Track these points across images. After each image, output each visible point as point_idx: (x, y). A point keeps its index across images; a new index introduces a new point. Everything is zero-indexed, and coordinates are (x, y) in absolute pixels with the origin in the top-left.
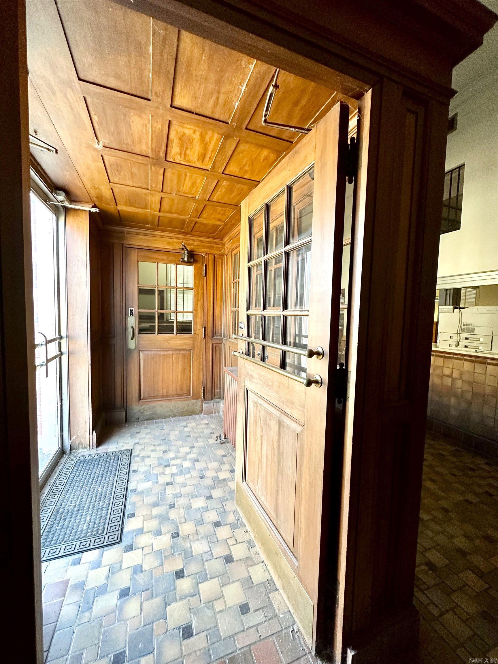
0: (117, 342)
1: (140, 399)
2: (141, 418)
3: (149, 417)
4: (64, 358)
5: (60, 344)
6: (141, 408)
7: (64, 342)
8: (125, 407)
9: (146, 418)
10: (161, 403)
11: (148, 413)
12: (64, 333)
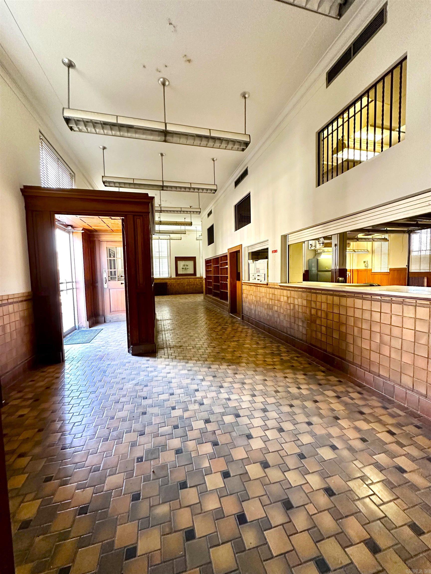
0: (99, 285)
1: (111, 312)
2: (112, 321)
3: (115, 320)
4: (75, 290)
5: (72, 284)
6: (112, 316)
7: (74, 284)
8: (104, 316)
9: (114, 321)
10: (121, 314)
11: (115, 318)
12: (74, 280)
